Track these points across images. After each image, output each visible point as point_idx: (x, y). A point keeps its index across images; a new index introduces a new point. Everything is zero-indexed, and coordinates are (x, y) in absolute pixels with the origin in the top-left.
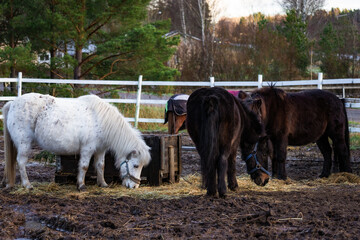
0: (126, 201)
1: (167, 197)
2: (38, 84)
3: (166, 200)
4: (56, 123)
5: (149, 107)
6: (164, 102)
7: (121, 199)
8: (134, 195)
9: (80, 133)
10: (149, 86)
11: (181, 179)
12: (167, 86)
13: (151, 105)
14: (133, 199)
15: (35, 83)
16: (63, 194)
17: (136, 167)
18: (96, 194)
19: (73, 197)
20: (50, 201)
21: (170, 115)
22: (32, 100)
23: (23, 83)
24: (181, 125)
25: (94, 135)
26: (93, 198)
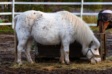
0: (75, 72)
1: (98, 69)
2: (24, 5)
3: (98, 71)
4: (44, 28)
5: (87, 17)
6: (96, 14)
7: (72, 70)
8: (80, 68)
9: (60, 33)
10: (88, 5)
11: (107, 58)
12: (97, 5)
13: (89, 16)
14: (79, 70)
15: (22, 5)
16: (39, 68)
17: (95, 49)
18: (58, 67)
19: (45, 69)
20: (32, 72)
21: (100, 22)
22: (30, 15)
23: (15, 5)
24: (106, 27)
25: (68, 33)
26: (57, 70)
